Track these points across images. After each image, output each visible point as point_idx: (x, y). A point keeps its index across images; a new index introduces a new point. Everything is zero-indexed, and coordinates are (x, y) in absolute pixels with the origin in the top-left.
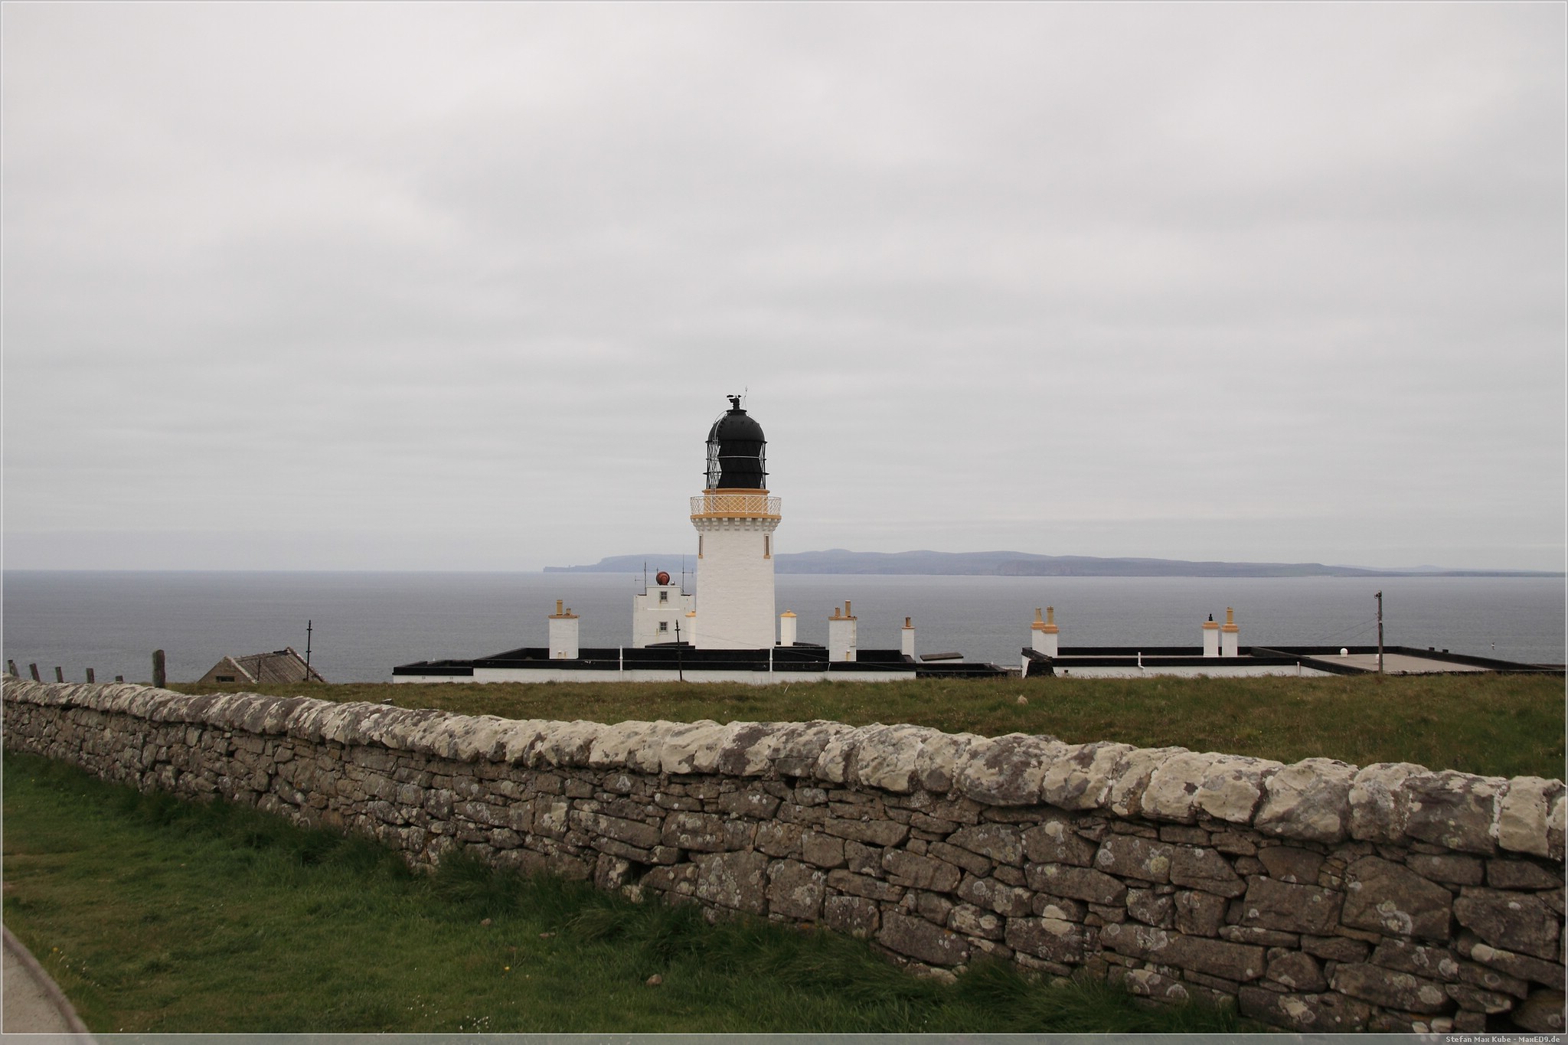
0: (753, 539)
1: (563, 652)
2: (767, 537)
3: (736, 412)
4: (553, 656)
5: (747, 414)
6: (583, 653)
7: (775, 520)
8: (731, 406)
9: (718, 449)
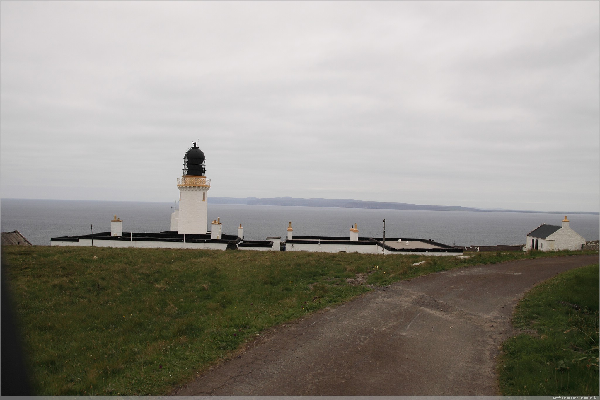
0: (199, 194)
1: (116, 234)
2: (204, 194)
3: (195, 148)
4: (112, 235)
5: (199, 149)
6: (124, 234)
7: (209, 187)
8: (193, 146)
9: (187, 160)
